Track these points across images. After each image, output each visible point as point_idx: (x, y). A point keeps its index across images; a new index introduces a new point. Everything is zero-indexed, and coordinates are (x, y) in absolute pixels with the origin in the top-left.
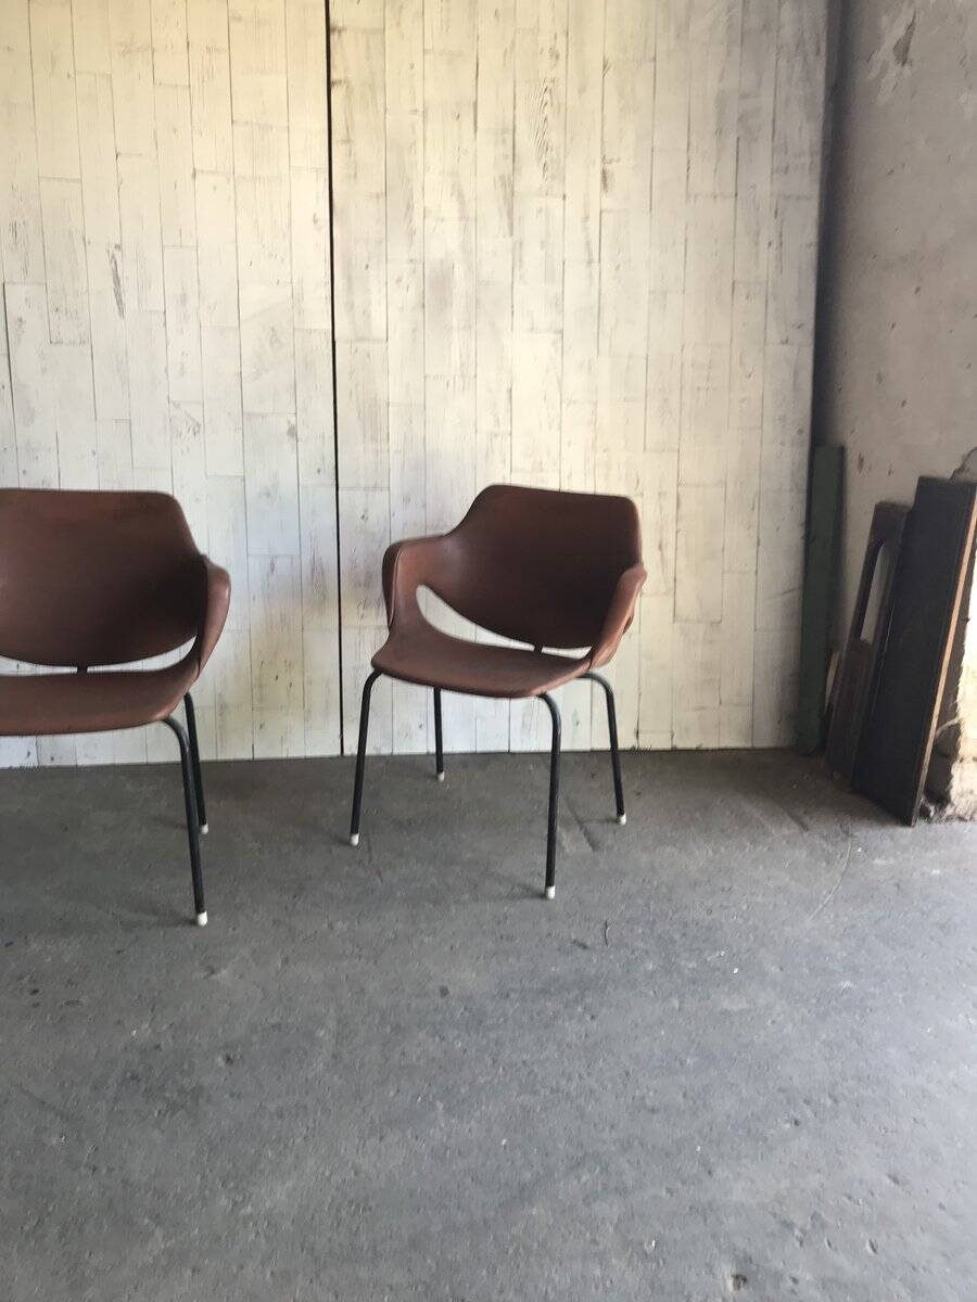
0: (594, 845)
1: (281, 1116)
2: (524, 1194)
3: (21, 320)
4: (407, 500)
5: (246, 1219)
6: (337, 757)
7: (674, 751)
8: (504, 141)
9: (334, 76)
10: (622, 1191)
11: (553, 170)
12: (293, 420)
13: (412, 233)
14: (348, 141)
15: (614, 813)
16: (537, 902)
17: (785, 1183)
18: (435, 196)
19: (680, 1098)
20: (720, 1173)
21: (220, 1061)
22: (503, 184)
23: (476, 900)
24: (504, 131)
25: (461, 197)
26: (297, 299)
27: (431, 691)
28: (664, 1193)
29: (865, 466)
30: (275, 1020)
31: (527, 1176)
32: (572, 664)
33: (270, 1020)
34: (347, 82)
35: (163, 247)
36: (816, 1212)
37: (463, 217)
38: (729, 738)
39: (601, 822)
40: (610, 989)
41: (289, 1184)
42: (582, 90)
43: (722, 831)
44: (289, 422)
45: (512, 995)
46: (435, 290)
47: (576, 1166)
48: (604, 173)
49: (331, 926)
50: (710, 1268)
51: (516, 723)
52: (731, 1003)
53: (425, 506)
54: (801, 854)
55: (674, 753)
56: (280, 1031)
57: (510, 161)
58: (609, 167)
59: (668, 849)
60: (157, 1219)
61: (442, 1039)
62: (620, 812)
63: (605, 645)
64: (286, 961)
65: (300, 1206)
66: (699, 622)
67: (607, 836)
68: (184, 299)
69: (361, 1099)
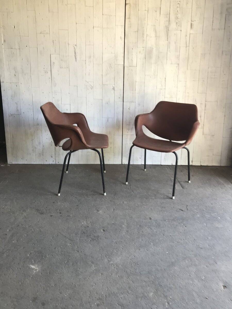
0: (183, 187)
1: (116, 243)
2: (173, 264)
3: (54, 63)
4: (139, 105)
5: (112, 264)
6: (121, 164)
7: (201, 166)
8: (167, 17)
9: (126, 3)
10: (196, 265)
11: (178, 24)
13: (144, 40)
14: (129, 18)
15: (187, 180)
16: (170, 200)
18: (149, 31)
19: (208, 246)
20: (218, 263)
21: (102, 231)
22: (166, 28)
23: (156, 198)
24: (167, 14)
25: (156, 32)
26: (116, 57)
27: (144, 150)
28: (205, 267)
30: (113, 222)
31: (173, 260)
32: (180, 145)
34: (130, 4)
35: (86, 45)
37: (156, 36)
38: (215, 163)
39: (184, 182)
40: (189, 220)
41: (120, 258)
42: (187, 3)
43: (214, 185)
44: (113, 86)
45: (166, 220)
46: (148, 54)
47: (184, 259)
48: (191, 24)
49: (123, 202)
50: (217, 284)
51: (163, 158)
52: (220, 226)
53: (143, 106)
55: (201, 167)
56: (114, 225)
57: (168, 22)
58: (192, 23)
59: (201, 189)
60: (93, 263)
61: (151, 229)
62: (189, 180)
63: (189, 140)
64: (114, 209)
65: (123, 263)
66: (209, 135)
67: (186, 185)
68: (90, 57)
69: (134, 241)
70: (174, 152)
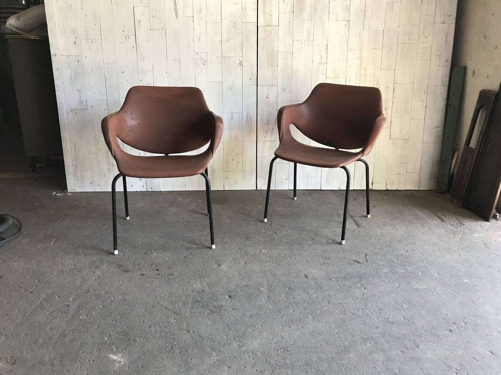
0: (358, 225)
1: (252, 317)
2: (346, 349)
3: (140, 21)
4: (284, 90)
6: (255, 190)
7: (387, 190)
10: (384, 351)
12: (241, 58)
15: (365, 214)
16: (338, 245)
17: (448, 352)
19: (403, 319)
20: (421, 347)
21: (227, 297)
23: (314, 244)
26: (244, 9)
27: (293, 164)
28: (400, 353)
29: (475, 75)
30: (245, 283)
31: (346, 343)
32: (354, 155)
33: (243, 284)
36: (461, 363)
38: (410, 186)
39: (360, 217)
40: (370, 278)
41: (258, 341)
43: (409, 221)
44: (239, 60)
45: (333, 279)
46: (298, 5)
47: (365, 340)
49: (260, 251)
51: (324, 179)
52: (422, 286)
53: (291, 93)
54: (443, 231)
55: (387, 192)
56: (247, 287)
59: (388, 228)
60: (212, 349)
61: (308, 293)
62: (368, 213)
63: (369, 147)
64: (246, 263)
65: (263, 349)
66: (400, 139)
67: (362, 222)
68: (200, 11)
69: (280, 313)
70: (344, 167)
